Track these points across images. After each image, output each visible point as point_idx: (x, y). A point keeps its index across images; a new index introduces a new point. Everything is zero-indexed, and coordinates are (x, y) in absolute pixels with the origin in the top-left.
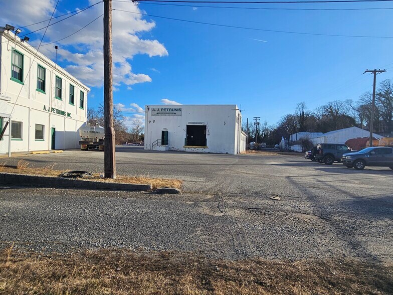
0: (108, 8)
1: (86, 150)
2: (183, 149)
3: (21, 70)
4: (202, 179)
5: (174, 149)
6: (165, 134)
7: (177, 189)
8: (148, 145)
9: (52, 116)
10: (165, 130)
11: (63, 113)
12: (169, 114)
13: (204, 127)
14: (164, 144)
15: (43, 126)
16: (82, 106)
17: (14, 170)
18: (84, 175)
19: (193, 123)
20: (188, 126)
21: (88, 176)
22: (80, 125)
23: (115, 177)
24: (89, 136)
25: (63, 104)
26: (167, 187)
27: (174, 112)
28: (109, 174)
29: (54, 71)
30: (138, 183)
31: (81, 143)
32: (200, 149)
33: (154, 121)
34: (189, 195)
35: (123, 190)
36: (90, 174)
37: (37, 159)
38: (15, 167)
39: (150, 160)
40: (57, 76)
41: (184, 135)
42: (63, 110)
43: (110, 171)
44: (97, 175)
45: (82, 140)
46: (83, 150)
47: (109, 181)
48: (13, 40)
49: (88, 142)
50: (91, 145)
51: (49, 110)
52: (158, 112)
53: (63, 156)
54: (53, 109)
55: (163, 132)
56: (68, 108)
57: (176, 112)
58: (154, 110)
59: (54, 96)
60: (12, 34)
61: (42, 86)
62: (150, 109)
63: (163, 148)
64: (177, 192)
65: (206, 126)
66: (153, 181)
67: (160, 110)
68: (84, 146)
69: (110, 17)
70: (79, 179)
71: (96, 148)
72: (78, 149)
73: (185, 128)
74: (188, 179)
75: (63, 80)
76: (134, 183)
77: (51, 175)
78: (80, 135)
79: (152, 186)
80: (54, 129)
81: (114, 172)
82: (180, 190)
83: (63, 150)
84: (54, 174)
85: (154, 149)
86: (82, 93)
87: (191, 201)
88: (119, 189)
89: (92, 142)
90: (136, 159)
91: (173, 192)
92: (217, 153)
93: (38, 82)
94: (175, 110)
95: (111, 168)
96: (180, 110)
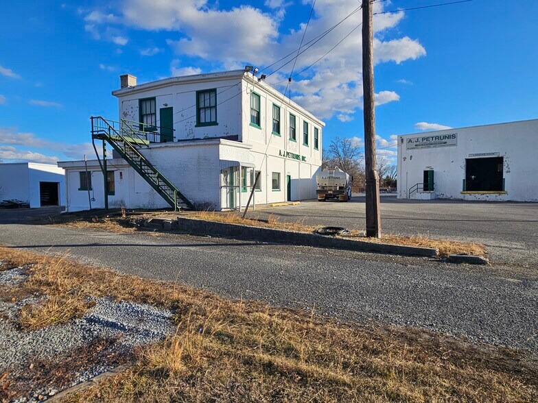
0: (368, 14)
1: (324, 201)
2: (460, 196)
3: (259, 113)
4: (519, 245)
5: (444, 197)
6: (429, 176)
7: (482, 258)
8: (403, 192)
9: (287, 161)
10: (429, 169)
11: (297, 157)
12: (435, 144)
13: (500, 160)
14: (427, 190)
15: (279, 174)
16: (317, 146)
17: (267, 225)
18: (341, 232)
19: (478, 155)
20: (468, 161)
21: (345, 233)
22: (315, 169)
23: (380, 236)
24: (327, 183)
25: (297, 147)
26: (465, 254)
27: (444, 141)
28: (372, 232)
29: (288, 109)
30: (416, 246)
31: (318, 192)
32: (492, 196)
33: (411, 157)
34: (506, 268)
35: (397, 254)
36: (347, 231)
37: (280, 212)
38: (266, 222)
39: (413, 214)
40: (291, 114)
41: (461, 175)
42: (297, 153)
43: (374, 227)
44: (357, 232)
45: (319, 188)
46: (320, 201)
47: (373, 240)
48: (251, 82)
49: (326, 191)
50: (330, 194)
51: (284, 155)
52: (418, 143)
53: (303, 208)
54: (288, 153)
55: (426, 173)
56: (303, 151)
57: (446, 140)
58: (410, 141)
59: (288, 137)
60: (250, 75)
61: (277, 129)
62: (405, 141)
63: (427, 196)
64: (483, 263)
65: (502, 158)
66: (438, 244)
67: (420, 140)
68: (322, 195)
69: (370, 25)
70: (337, 237)
71: (336, 198)
72: (314, 199)
73: (463, 164)
74: (492, 242)
75: (296, 118)
76: (408, 244)
77: (304, 230)
78: (318, 183)
79: (438, 250)
80: (290, 176)
81: (380, 229)
82: (488, 260)
83: (301, 201)
84: (308, 230)
85: (411, 198)
86: (316, 130)
87: (513, 278)
88: (390, 253)
89: (331, 190)
90: (391, 211)
91: (476, 261)
92: (526, 202)
93: (274, 124)
94: (445, 137)
95: (374, 223)
96: (454, 136)
